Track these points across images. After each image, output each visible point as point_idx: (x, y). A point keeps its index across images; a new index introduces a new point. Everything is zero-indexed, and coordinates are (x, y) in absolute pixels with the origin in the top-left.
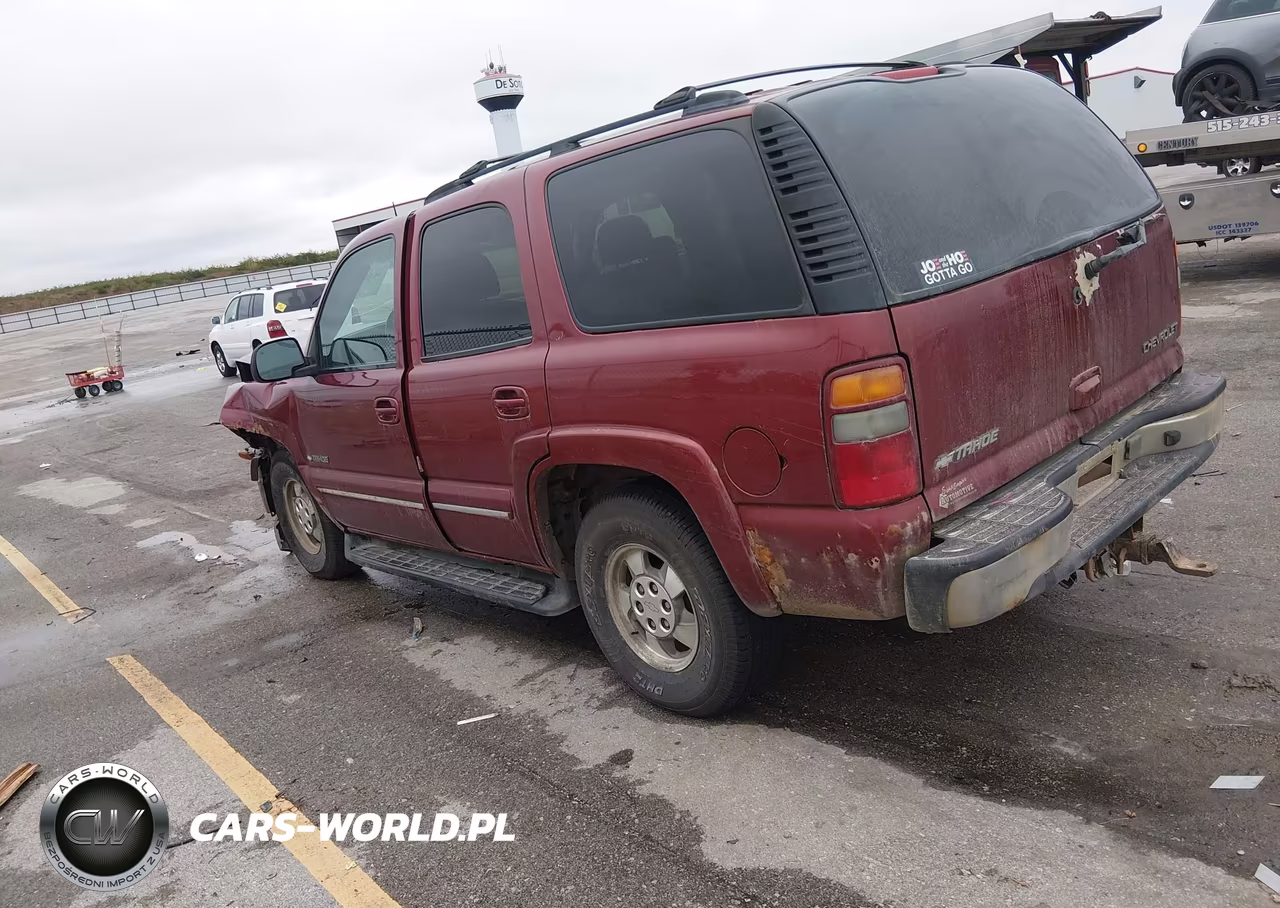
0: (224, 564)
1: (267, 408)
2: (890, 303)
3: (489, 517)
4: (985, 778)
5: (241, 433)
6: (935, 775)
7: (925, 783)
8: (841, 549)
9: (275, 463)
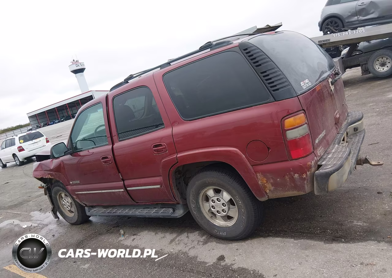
0: (35, 227)
1: (52, 168)
2: (298, 95)
3: (152, 188)
4: (341, 237)
5: (41, 179)
6: (325, 240)
7: (324, 243)
8: (292, 173)
9: (53, 188)
